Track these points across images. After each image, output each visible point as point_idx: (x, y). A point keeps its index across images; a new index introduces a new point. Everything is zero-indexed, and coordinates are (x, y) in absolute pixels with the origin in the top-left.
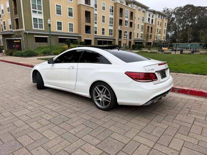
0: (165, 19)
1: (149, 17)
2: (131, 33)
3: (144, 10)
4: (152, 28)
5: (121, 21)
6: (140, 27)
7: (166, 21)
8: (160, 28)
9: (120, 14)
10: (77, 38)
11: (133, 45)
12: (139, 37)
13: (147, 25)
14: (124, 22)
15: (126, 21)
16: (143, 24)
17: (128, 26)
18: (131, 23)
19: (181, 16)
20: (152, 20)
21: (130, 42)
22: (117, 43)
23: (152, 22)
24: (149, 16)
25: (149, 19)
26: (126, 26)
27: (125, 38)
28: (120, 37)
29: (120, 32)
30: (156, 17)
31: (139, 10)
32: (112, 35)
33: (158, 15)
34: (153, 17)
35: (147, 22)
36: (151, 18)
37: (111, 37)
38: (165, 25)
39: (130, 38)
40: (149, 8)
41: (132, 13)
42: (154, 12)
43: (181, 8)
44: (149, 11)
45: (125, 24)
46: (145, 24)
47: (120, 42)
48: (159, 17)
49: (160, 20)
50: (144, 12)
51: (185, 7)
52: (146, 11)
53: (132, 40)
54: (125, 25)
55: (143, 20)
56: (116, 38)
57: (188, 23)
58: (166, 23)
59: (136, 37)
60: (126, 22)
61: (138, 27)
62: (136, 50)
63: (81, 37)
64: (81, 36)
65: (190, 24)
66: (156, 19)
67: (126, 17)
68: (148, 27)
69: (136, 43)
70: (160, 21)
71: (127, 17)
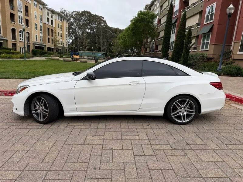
0: (65, 23)
1: (48, 17)
3: (41, 6)
4: (52, 30)
5: (12, 16)
6: (38, 27)
7: (66, 25)
8: (61, 32)
9: (10, 5)
11: (33, 50)
12: (39, 41)
13: (47, 27)
14: (17, 18)
15: (19, 16)
16: (42, 25)
17: (23, 25)
18: (27, 21)
19: (80, 21)
20: (52, 21)
21: (28, 46)
22: (10, 46)
23: (52, 24)
24: (48, 15)
25: (48, 19)
26: (20, 24)
27: (21, 39)
28: (14, 38)
29: (13, 31)
30: (55, 17)
31: (35, 5)
33: (57, 16)
34: (52, 17)
35: (47, 22)
36: (50, 19)
38: (66, 29)
39: (28, 41)
40: (47, 5)
41: (26, 8)
42: (53, 12)
43: (78, 12)
44: (48, 9)
45: (20, 21)
46: (44, 24)
47: (14, 45)
48: (59, 19)
49: (60, 22)
50: (41, 9)
51: (83, 12)
52: (44, 8)
53: (31, 43)
54: (20, 22)
55: (41, 19)
56: (8, 39)
57: (87, 30)
58: (66, 27)
59: (34, 40)
60: (19, 18)
61: (36, 27)
62: (38, 57)
65: (89, 31)
66: (55, 20)
67: (19, 11)
68: (48, 29)
69: (36, 47)
70: (60, 24)
71: (21, 12)
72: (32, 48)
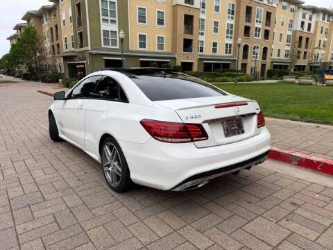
1: (305, 21)
2: (265, 50)
3: (293, 7)
4: (307, 39)
5: (247, 29)
6: (285, 38)
8: (325, 39)
9: (246, 17)
10: (169, 61)
11: (269, 71)
12: (282, 57)
13: (298, 35)
14: (252, 31)
15: (256, 28)
16: (290, 33)
17: (260, 38)
18: (267, 33)
20: (310, 25)
21: (263, 66)
23: (309, 29)
24: (304, 17)
25: (303, 23)
26: (257, 38)
27: (254, 57)
28: (245, 56)
29: (246, 48)
30: (317, 18)
31: (284, 8)
32: (230, 53)
33: (321, 16)
34: (310, 19)
35: (299, 28)
36: (307, 22)
37: (228, 57)
39: (264, 58)
40: (303, 3)
41: (269, 15)
42: (314, 10)
44: (304, 9)
45: (256, 34)
46: (295, 32)
47: (244, 66)
48: (323, 19)
49: (325, 24)
50: (293, 11)
52: (298, 8)
53: (268, 61)
54: (256, 36)
55: (291, 26)
59: (275, 56)
60: (256, 31)
61: (281, 39)
62: (274, 79)
63: (175, 58)
64: (176, 56)
66: (317, 23)
67: (257, 21)
68: (301, 38)
69: (275, 67)
70: (326, 27)
71: (260, 22)
72: (268, 67)
